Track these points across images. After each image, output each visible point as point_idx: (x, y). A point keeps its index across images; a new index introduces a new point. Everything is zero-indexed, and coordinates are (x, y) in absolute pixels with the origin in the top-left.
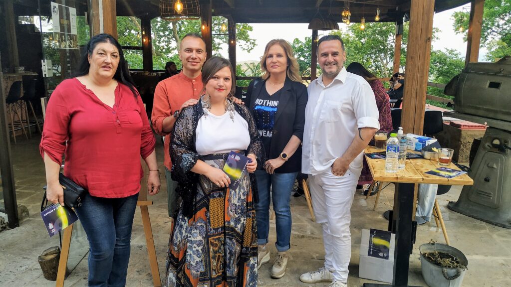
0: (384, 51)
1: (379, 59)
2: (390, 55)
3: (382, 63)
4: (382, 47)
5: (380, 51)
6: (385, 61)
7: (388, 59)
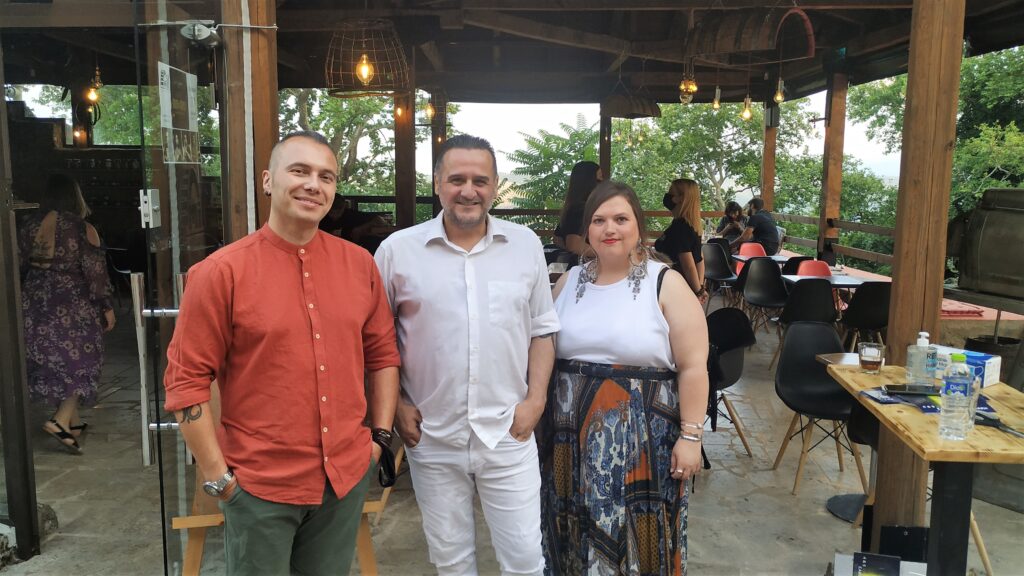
0: (716, 156)
1: (706, 171)
2: (726, 165)
3: (712, 179)
4: (711, 150)
5: (708, 157)
6: (717, 177)
7: (723, 172)
